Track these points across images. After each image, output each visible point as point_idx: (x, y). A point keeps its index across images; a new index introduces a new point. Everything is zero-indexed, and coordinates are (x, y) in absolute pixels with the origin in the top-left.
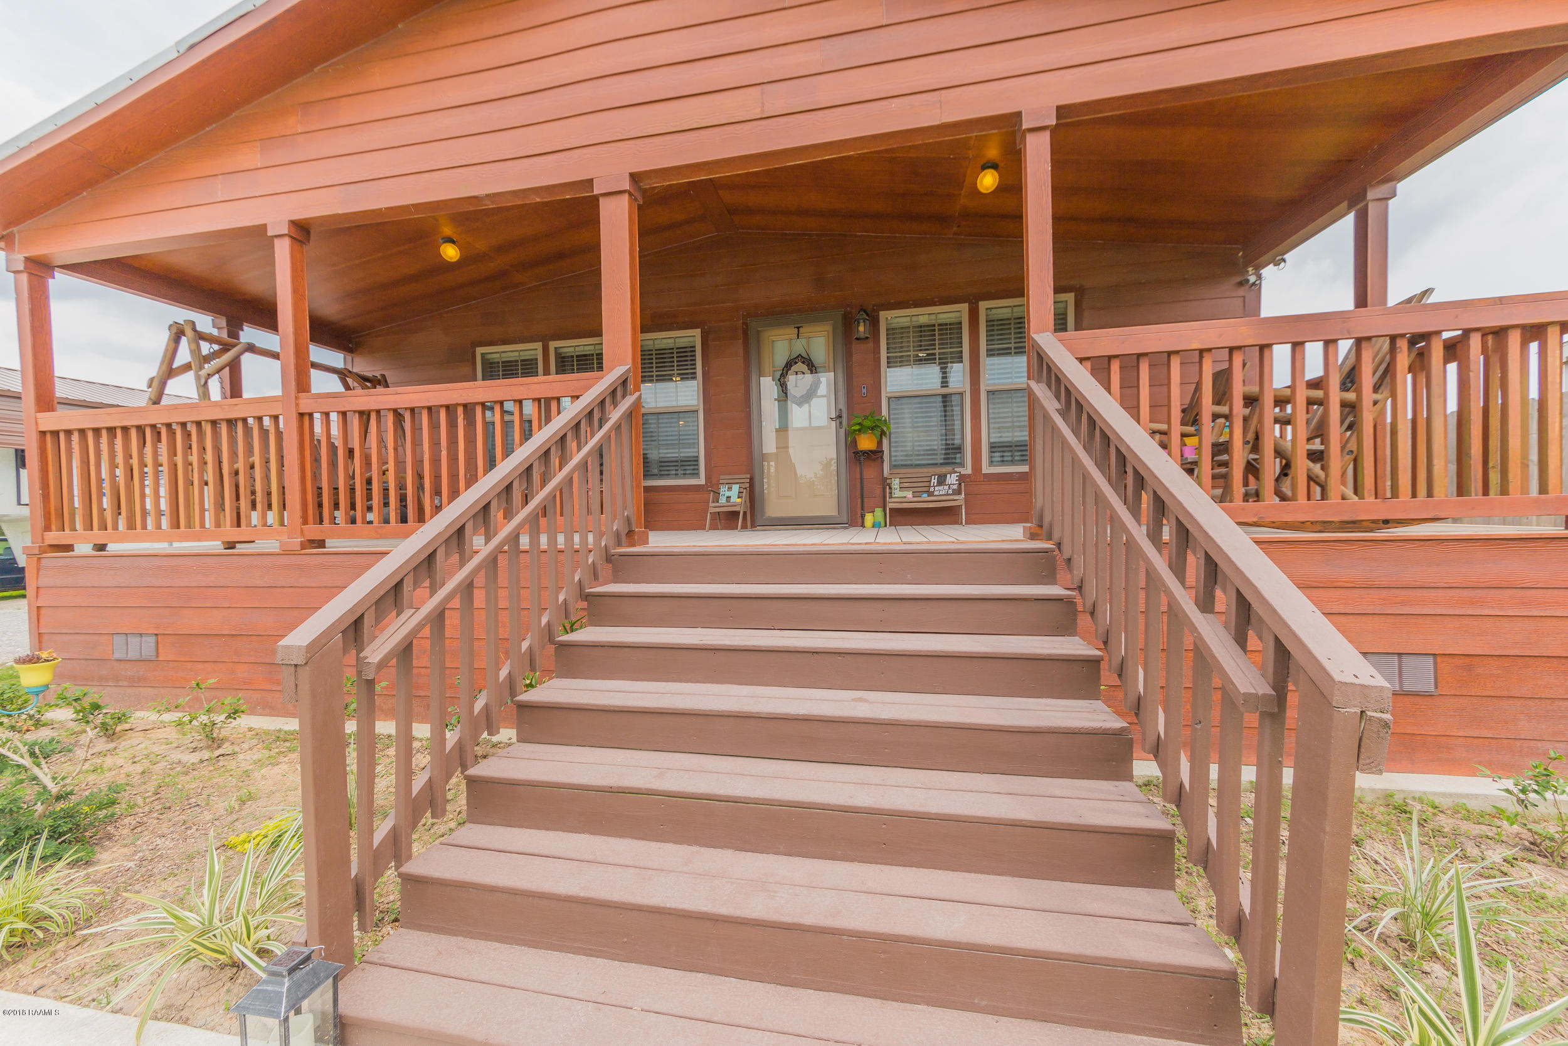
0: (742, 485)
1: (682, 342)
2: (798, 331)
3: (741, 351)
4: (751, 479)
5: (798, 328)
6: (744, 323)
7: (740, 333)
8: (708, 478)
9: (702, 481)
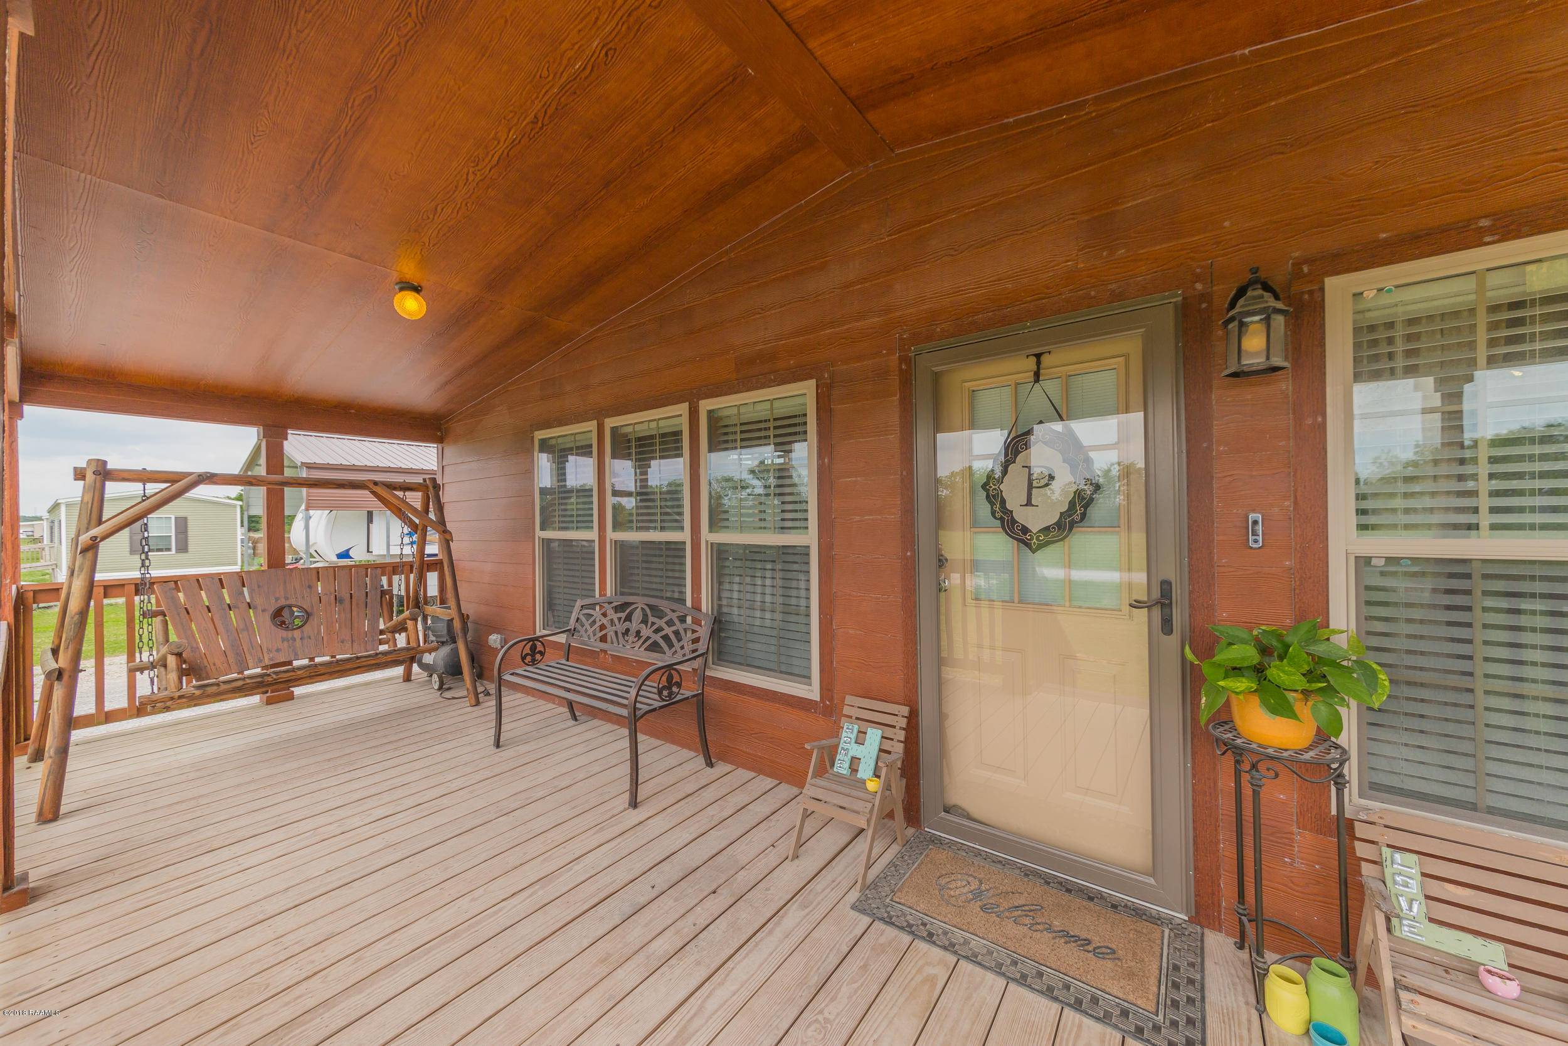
0: (889, 733)
1: (782, 408)
2: (1038, 363)
3: (895, 419)
4: (913, 719)
5: (1038, 356)
6: (904, 359)
7: (895, 381)
8: (826, 687)
9: (812, 691)
